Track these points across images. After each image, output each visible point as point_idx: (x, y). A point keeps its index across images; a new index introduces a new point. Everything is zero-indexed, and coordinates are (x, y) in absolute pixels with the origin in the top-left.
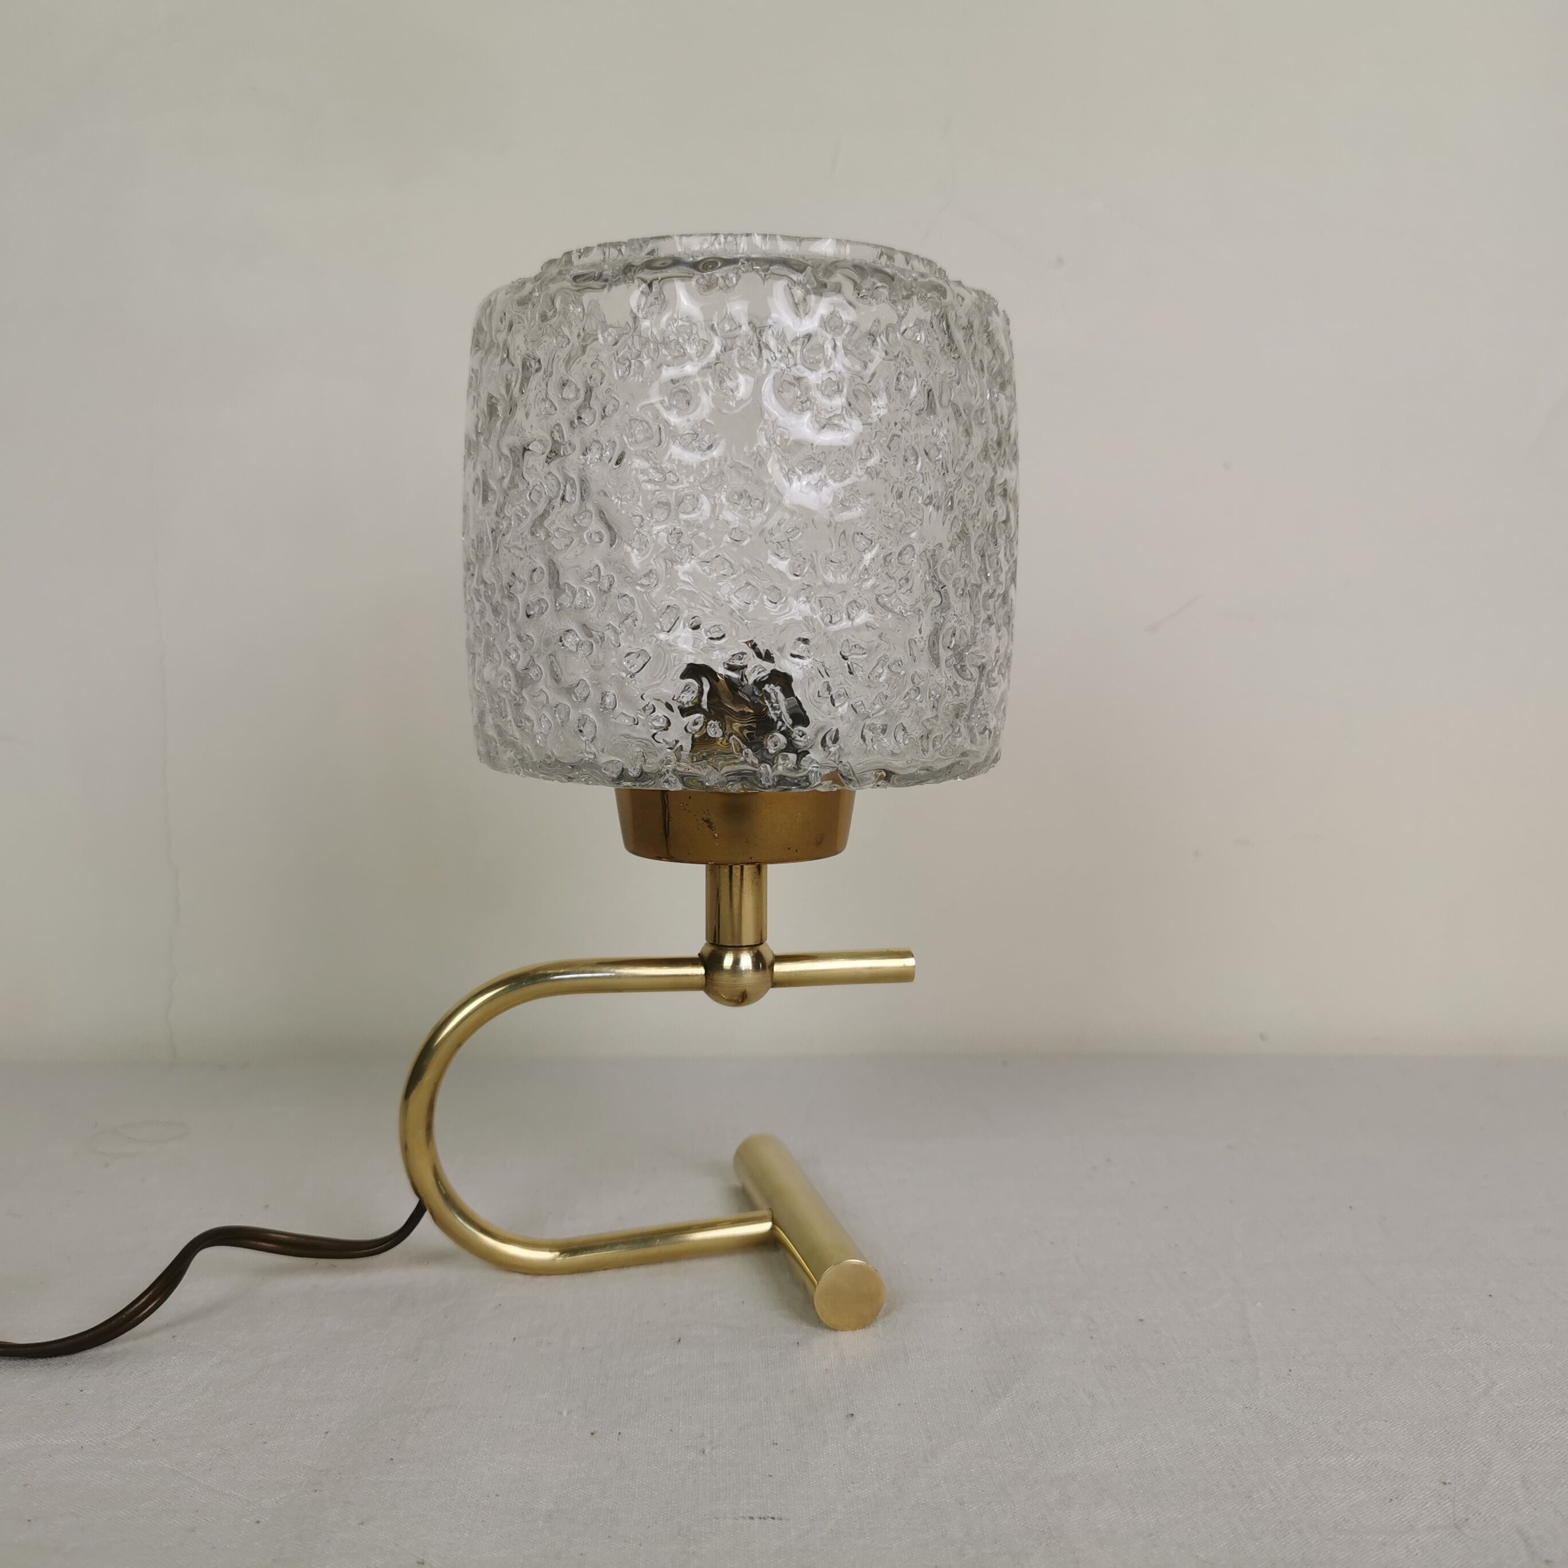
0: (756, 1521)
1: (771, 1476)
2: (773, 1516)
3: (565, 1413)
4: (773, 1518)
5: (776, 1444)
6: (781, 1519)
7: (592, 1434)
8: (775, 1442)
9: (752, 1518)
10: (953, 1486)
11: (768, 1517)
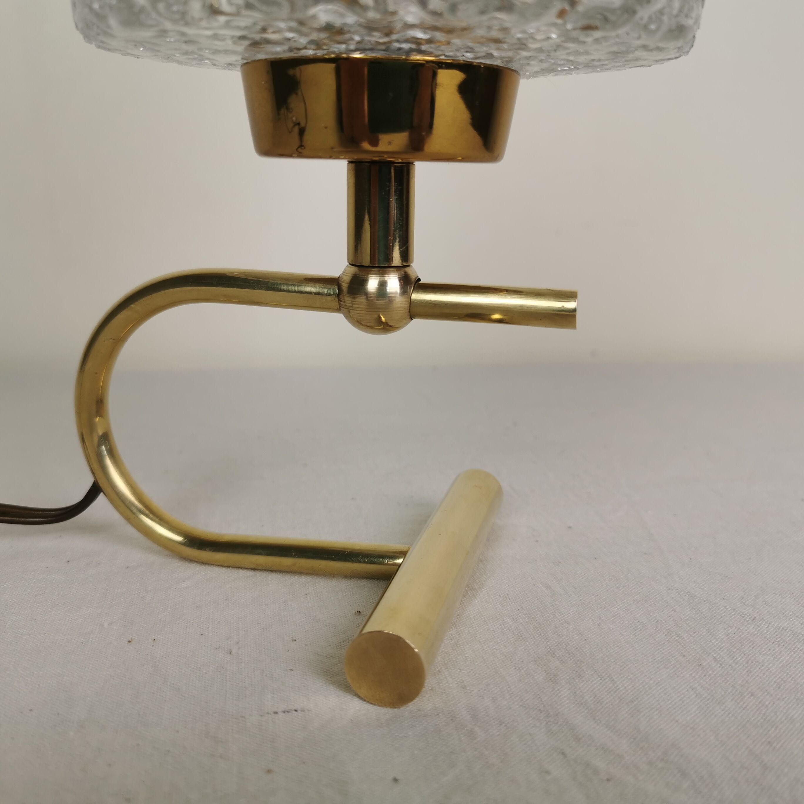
0: (281, 715)
1: (292, 670)
2: (295, 708)
3: (106, 625)
4: (296, 711)
5: (295, 640)
6: (304, 711)
7: (129, 642)
8: (294, 639)
9: (276, 713)
10: (454, 671)
11: (292, 710)
